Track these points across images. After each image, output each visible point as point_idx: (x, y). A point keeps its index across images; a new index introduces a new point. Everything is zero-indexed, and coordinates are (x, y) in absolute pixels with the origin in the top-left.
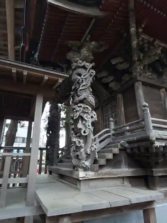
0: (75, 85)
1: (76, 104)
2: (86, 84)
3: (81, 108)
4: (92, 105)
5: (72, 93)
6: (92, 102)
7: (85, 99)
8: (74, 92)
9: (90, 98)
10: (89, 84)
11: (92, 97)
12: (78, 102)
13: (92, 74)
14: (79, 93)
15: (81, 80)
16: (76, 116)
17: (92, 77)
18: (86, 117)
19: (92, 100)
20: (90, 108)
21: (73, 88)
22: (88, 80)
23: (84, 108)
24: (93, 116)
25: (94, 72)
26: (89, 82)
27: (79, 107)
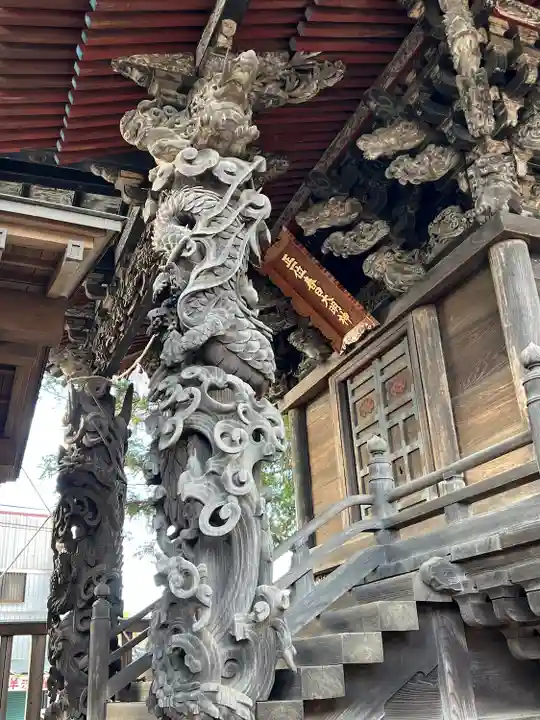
0: (167, 270)
1: (174, 368)
2: (223, 265)
3: (195, 390)
4: (258, 371)
5: (152, 313)
6: (258, 357)
7: (214, 340)
8: (162, 310)
9: (247, 333)
10: (239, 264)
11: (259, 328)
12: (179, 358)
13: (251, 211)
14: (183, 314)
15: (193, 245)
16: (171, 434)
17: (253, 228)
18: (222, 435)
19: (256, 345)
20: (247, 390)
21: (158, 286)
22: (231, 242)
23: (213, 388)
24: (267, 427)
25: (264, 200)
26: (241, 254)
27: (185, 383)
